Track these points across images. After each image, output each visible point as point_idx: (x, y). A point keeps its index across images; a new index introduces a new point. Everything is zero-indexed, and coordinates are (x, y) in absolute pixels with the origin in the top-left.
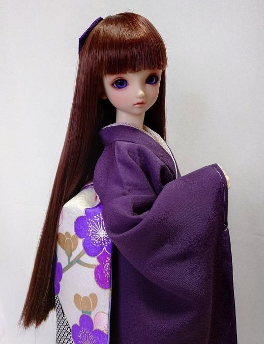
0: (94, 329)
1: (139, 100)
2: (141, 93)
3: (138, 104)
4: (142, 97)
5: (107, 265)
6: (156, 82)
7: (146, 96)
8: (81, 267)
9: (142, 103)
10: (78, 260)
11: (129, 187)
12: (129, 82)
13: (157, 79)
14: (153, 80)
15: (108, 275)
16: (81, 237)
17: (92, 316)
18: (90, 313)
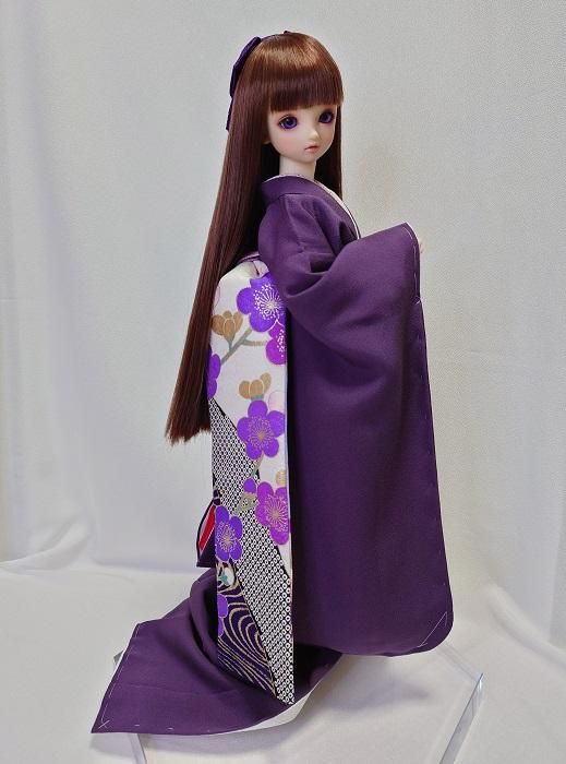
0: (269, 411)
1: (312, 143)
2: (314, 133)
3: (311, 147)
4: (316, 139)
5: (281, 339)
6: (331, 121)
7: (319, 138)
8: (249, 348)
9: (315, 147)
10: (244, 341)
11: (305, 244)
12: (300, 121)
13: (333, 116)
14: (327, 118)
15: (282, 349)
16: (246, 313)
17: (265, 400)
18: (262, 396)
